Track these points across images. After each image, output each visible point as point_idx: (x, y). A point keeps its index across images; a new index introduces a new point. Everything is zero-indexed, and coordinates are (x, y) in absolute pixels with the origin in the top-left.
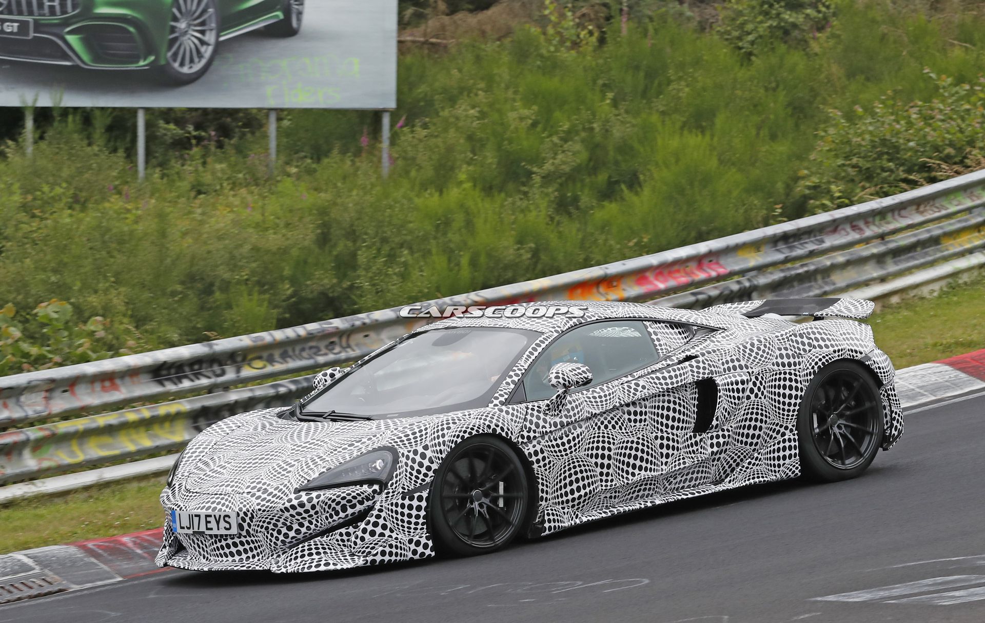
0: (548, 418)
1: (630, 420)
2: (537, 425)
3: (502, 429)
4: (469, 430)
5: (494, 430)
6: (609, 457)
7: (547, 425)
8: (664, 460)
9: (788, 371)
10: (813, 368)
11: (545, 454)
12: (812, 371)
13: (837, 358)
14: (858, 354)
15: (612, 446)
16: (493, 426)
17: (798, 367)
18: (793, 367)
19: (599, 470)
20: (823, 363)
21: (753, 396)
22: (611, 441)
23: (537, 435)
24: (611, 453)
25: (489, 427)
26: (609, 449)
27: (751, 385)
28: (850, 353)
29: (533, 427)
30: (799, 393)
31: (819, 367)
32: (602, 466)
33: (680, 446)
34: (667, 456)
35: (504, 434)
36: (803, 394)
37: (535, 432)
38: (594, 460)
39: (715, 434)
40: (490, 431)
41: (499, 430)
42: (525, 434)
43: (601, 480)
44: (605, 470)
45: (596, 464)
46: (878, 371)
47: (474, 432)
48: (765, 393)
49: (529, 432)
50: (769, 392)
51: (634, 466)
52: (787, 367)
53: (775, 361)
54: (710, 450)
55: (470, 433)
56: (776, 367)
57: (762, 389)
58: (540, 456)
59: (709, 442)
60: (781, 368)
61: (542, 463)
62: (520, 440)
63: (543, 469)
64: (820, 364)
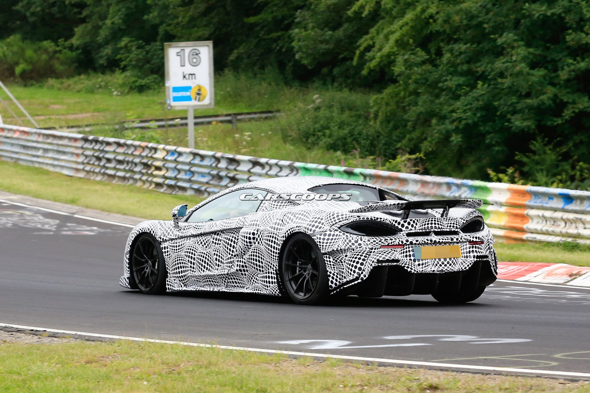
0: (174, 231)
1: (213, 242)
2: (169, 234)
3: (153, 232)
4: (142, 229)
5: (150, 231)
6: (194, 259)
7: (172, 235)
8: (217, 267)
9: (275, 233)
10: (285, 234)
11: (168, 250)
12: (285, 235)
13: (297, 231)
14: (309, 231)
15: (195, 253)
16: (150, 230)
17: (280, 231)
18: (278, 231)
19: (189, 264)
20: (290, 232)
21: (257, 243)
22: (196, 251)
23: (167, 239)
24: (195, 257)
25: (149, 229)
26: (195, 255)
27: (257, 237)
28: (305, 229)
29: (167, 234)
30: (278, 247)
31: (288, 234)
32: (191, 262)
33: (224, 262)
34: (219, 266)
35: (154, 235)
36: (280, 247)
37: (166, 237)
38: (188, 258)
39: (239, 259)
40: (149, 232)
41: (152, 232)
42: (162, 237)
43: (191, 271)
44: (192, 265)
45: (188, 260)
46: (319, 244)
47: (143, 231)
48: (263, 243)
49: (164, 236)
50: (264, 242)
51: (204, 267)
52: (275, 230)
53: (271, 225)
54: (236, 268)
55: (142, 231)
56: (270, 229)
57: (262, 240)
58: (166, 250)
59: (237, 263)
60: (273, 230)
61: (166, 254)
62: (159, 240)
63: (167, 257)
64: (289, 232)
